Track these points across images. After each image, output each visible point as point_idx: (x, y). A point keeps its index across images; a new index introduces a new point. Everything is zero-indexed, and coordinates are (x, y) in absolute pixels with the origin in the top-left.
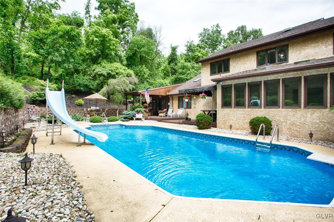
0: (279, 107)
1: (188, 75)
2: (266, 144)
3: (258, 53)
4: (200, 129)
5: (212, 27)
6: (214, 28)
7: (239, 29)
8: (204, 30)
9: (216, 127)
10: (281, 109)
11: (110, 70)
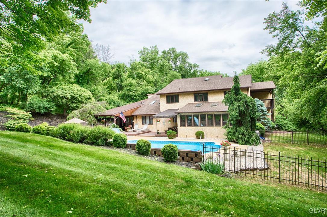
0: (206, 126)
1: (136, 92)
2: (203, 142)
3: (194, 94)
4: (170, 139)
5: (151, 47)
6: (153, 48)
7: (170, 50)
8: (144, 48)
9: (178, 137)
10: (207, 127)
11: (72, 93)
